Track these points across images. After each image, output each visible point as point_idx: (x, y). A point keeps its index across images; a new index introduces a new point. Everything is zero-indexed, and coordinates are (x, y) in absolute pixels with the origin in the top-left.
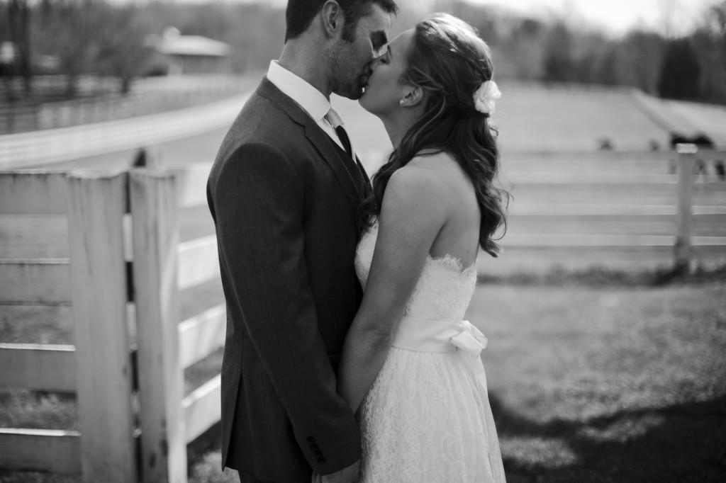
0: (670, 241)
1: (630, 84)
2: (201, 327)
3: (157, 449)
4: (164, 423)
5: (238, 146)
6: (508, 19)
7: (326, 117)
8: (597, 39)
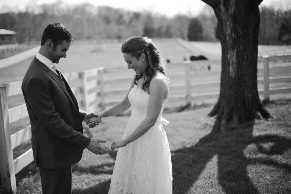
0: (184, 96)
1: (177, 37)
2: (17, 136)
3: (6, 176)
4: (8, 167)
5: (30, 79)
6: (129, 13)
7: (53, 67)
8: (163, 19)
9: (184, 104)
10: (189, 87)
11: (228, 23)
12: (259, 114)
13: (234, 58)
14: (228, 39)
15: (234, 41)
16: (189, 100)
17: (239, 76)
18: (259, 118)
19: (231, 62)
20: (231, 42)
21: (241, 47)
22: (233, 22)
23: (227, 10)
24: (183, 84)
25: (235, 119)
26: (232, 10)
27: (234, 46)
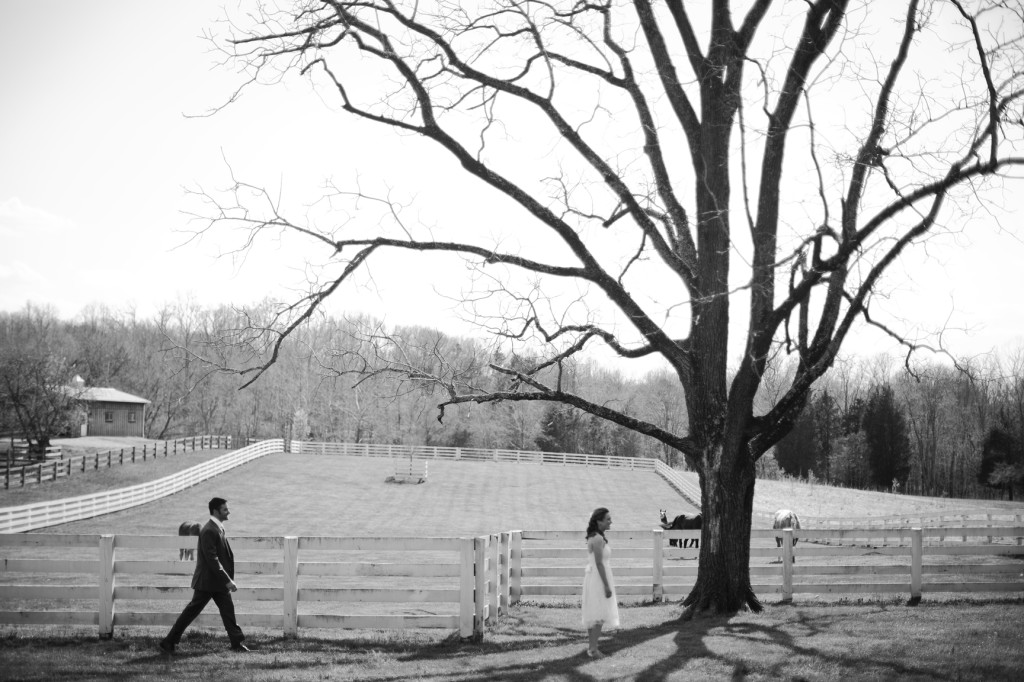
9: (650, 599)
10: (659, 572)
11: (711, 483)
12: (747, 605)
13: (717, 529)
14: (710, 503)
15: (718, 506)
16: (658, 592)
17: (721, 553)
18: (746, 609)
19: (712, 533)
20: (713, 507)
21: (726, 515)
22: (717, 482)
23: (711, 465)
24: (650, 565)
25: (713, 608)
26: (717, 466)
27: (717, 513)
